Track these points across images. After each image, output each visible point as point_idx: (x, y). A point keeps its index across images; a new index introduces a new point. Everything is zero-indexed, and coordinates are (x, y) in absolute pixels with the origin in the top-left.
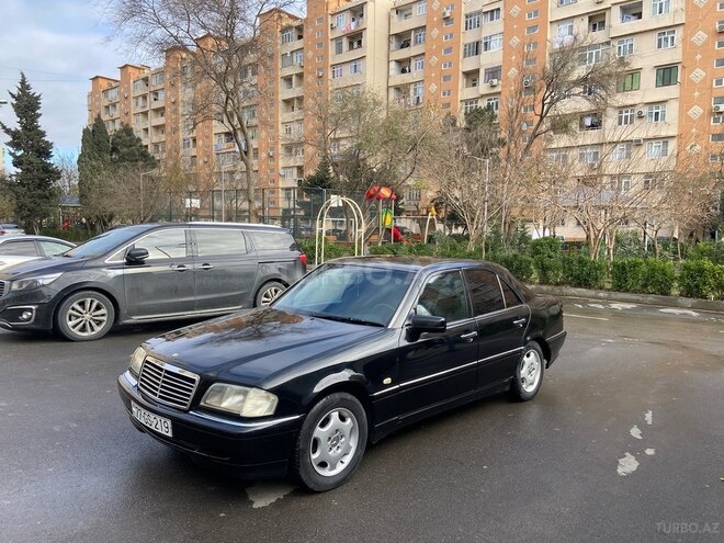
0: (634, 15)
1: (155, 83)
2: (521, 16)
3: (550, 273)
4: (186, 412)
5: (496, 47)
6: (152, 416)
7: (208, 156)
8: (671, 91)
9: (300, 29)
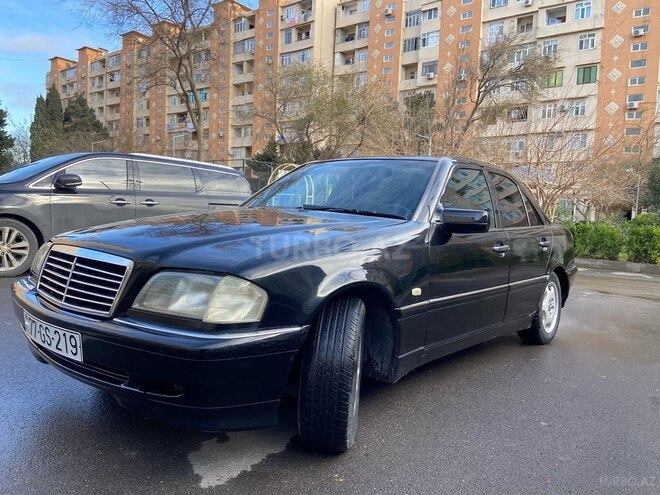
0: (558, 19)
1: (111, 65)
2: (456, 16)
4: (108, 319)
5: (433, 41)
7: (160, 135)
8: (590, 89)
9: (252, 19)
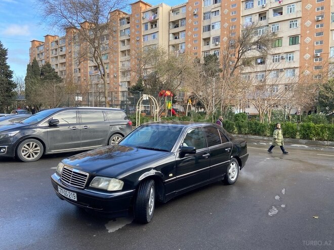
0: (279, 13)
1: (61, 44)
2: (228, 13)
3: (243, 129)
4: (83, 189)
5: (218, 27)
6: (68, 192)
7: (86, 77)
8: (296, 47)
9: (128, 19)
